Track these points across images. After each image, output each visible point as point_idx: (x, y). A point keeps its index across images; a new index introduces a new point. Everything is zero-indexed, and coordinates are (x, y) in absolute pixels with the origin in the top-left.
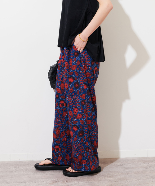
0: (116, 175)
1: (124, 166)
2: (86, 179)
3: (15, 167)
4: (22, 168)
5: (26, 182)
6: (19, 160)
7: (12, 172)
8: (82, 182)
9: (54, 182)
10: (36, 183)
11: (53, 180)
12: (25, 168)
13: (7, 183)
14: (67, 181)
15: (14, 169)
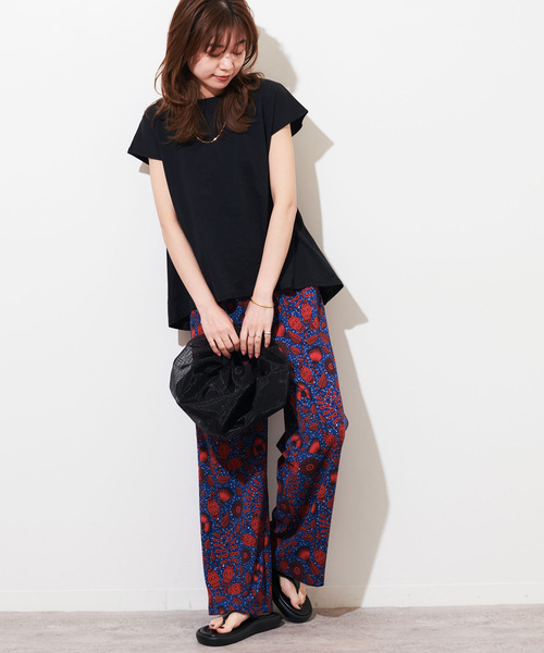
1: (492, 625)
3: (182, 627)
6: (190, 609)
7: (176, 636)
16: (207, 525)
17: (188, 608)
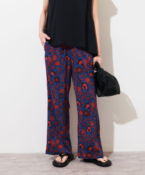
0: (132, 167)
1: (139, 159)
2: (104, 170)
3: (37, 159)
4: (44, 159)
5: (48, 172)
6: (41, 152)
7: (35, 162)
8: (100, 173)
9: (74, 172)
10: (58, 172)
11: (73, 170)
12: (46, 159)
13: (31, 172)
14: (86, 171)
15: (36, 160)
16: (50, 125)
17: (40, 152)
